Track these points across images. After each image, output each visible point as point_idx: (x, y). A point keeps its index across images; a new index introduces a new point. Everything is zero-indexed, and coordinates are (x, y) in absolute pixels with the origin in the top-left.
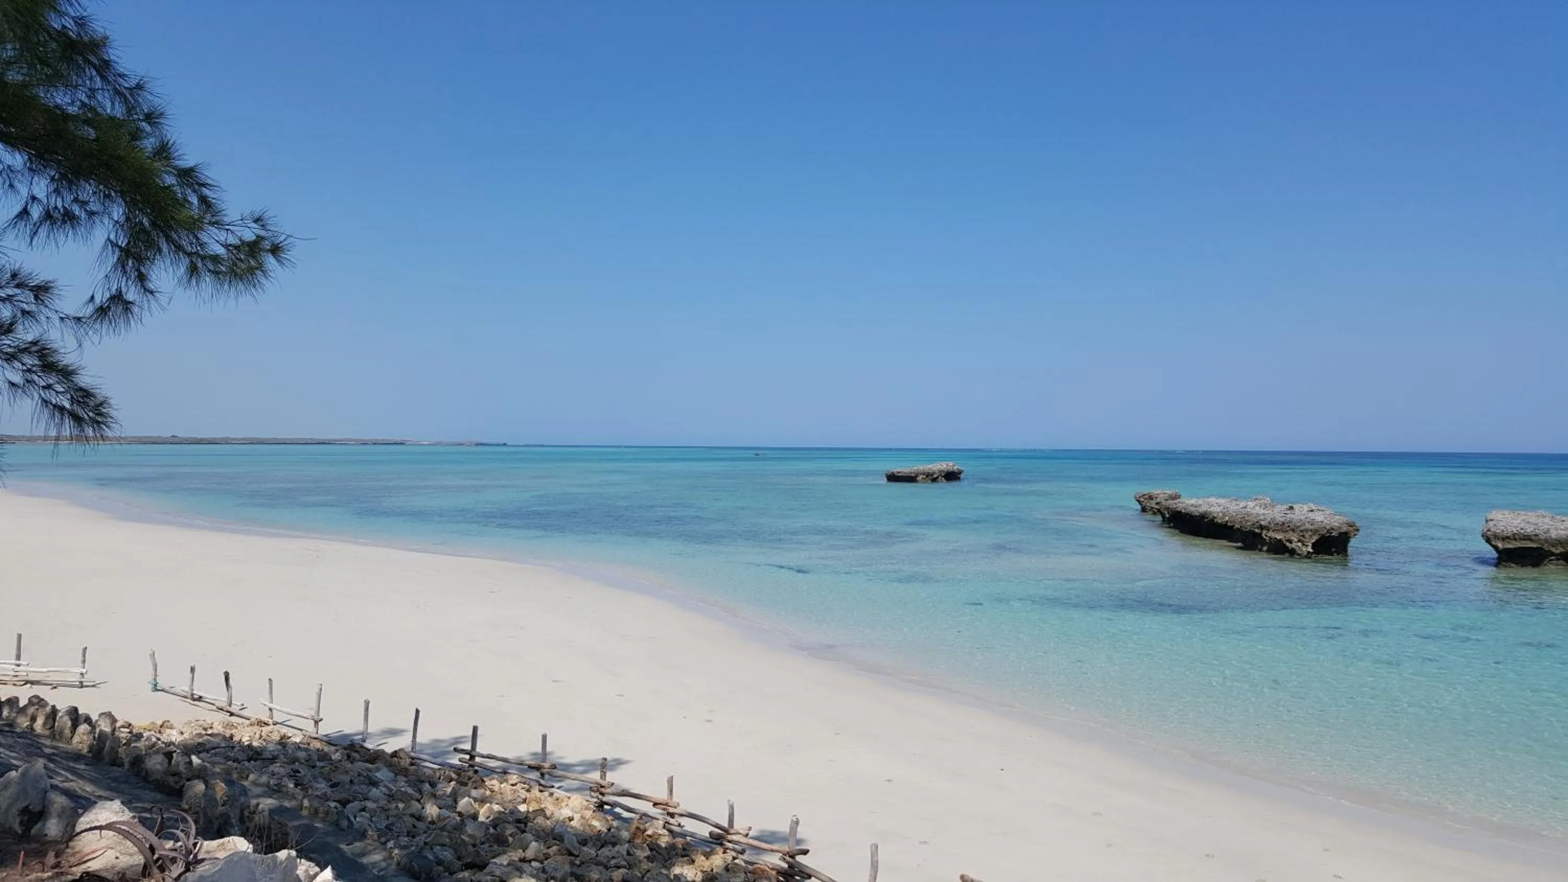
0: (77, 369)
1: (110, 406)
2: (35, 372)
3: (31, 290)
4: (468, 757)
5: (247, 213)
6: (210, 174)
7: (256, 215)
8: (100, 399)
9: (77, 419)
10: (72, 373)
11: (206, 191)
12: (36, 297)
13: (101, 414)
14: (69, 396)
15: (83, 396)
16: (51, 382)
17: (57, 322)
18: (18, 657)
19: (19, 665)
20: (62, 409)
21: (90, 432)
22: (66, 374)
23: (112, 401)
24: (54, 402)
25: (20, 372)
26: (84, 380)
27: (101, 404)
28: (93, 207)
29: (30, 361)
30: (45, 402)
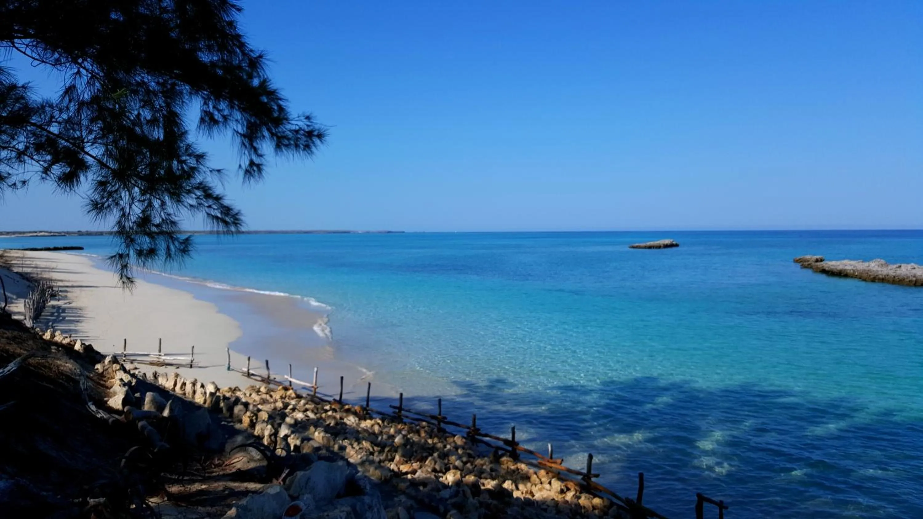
0: (223, 196)
1: (242, 214)
2: (201, 199)
3: (194, 157)
4: (397, 411)
5: (301, 113)
6: (283, 94)
7: (308, 114)
8: (236, 211)
9: (226, 223)
10: (220, 198)
11: (281, 102)
12: (197, 161)
13: (237, 219)
14: (220, 211)
15: (227, 210)
16: (210, 204)
17: (209, 173)
18: (160, 351)
19: (160, 355)
20: (217, 218)
21: (233, 229)
22: (218, 199)
23: (242, 212)
24: (213, 214)
25: (195, 200)
26: (226, 202)
27: (237, 214)
28: (226, 112)
29: (199, 193)
30: (208, 214)
